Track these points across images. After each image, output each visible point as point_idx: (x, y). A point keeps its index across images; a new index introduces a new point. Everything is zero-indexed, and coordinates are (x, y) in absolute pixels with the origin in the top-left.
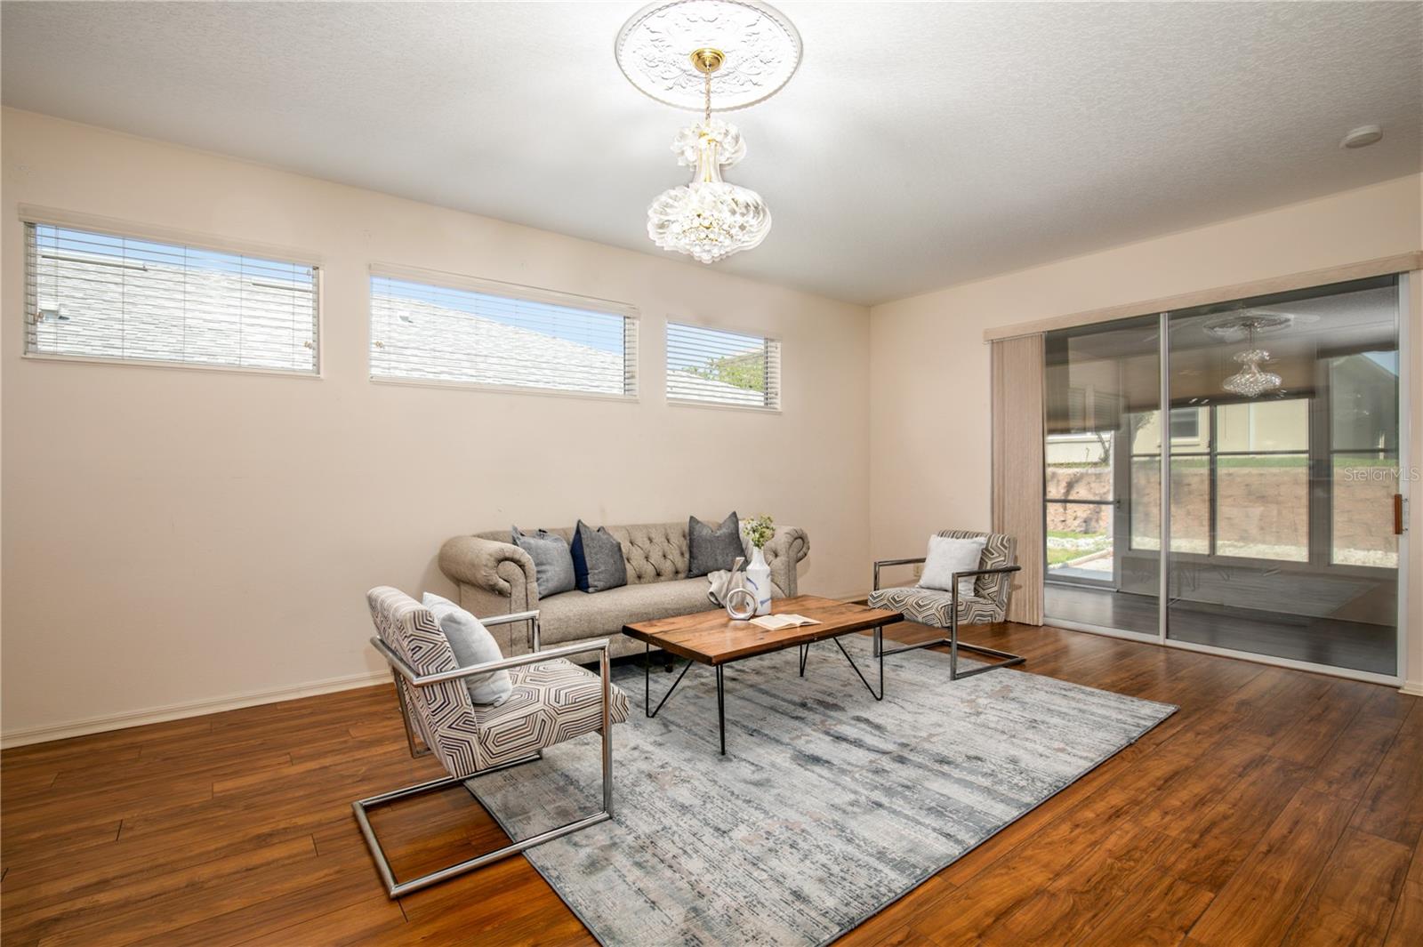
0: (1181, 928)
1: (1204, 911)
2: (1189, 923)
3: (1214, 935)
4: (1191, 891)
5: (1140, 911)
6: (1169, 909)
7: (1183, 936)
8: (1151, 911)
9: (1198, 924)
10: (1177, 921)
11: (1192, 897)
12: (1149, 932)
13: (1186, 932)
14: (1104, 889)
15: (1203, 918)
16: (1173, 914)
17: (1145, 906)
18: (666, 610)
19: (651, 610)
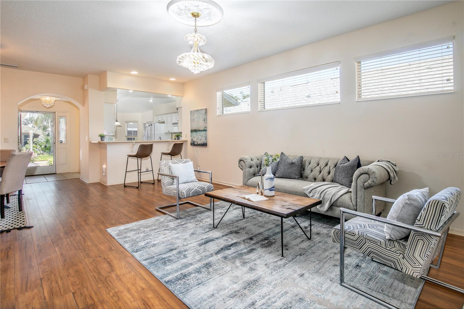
0: (75, 293)
1: (76, 301)
2: (75, 295)
3: (66, 299)
4: (87, 304)
5: (89, 287)
6: (84, 294)
7: (73, 292)
8: (87, 289)
9: (73, 297)
10: (78, 293)
11: (84, 302)
12: (80, 285)
13: (73, 293)
14: (104, 283)
15: (74, 300)
16: (81, 294)
17: (90, 289)
18: (286, 190)
19: (280, 188)
